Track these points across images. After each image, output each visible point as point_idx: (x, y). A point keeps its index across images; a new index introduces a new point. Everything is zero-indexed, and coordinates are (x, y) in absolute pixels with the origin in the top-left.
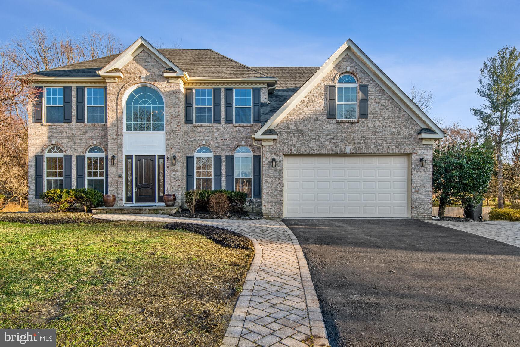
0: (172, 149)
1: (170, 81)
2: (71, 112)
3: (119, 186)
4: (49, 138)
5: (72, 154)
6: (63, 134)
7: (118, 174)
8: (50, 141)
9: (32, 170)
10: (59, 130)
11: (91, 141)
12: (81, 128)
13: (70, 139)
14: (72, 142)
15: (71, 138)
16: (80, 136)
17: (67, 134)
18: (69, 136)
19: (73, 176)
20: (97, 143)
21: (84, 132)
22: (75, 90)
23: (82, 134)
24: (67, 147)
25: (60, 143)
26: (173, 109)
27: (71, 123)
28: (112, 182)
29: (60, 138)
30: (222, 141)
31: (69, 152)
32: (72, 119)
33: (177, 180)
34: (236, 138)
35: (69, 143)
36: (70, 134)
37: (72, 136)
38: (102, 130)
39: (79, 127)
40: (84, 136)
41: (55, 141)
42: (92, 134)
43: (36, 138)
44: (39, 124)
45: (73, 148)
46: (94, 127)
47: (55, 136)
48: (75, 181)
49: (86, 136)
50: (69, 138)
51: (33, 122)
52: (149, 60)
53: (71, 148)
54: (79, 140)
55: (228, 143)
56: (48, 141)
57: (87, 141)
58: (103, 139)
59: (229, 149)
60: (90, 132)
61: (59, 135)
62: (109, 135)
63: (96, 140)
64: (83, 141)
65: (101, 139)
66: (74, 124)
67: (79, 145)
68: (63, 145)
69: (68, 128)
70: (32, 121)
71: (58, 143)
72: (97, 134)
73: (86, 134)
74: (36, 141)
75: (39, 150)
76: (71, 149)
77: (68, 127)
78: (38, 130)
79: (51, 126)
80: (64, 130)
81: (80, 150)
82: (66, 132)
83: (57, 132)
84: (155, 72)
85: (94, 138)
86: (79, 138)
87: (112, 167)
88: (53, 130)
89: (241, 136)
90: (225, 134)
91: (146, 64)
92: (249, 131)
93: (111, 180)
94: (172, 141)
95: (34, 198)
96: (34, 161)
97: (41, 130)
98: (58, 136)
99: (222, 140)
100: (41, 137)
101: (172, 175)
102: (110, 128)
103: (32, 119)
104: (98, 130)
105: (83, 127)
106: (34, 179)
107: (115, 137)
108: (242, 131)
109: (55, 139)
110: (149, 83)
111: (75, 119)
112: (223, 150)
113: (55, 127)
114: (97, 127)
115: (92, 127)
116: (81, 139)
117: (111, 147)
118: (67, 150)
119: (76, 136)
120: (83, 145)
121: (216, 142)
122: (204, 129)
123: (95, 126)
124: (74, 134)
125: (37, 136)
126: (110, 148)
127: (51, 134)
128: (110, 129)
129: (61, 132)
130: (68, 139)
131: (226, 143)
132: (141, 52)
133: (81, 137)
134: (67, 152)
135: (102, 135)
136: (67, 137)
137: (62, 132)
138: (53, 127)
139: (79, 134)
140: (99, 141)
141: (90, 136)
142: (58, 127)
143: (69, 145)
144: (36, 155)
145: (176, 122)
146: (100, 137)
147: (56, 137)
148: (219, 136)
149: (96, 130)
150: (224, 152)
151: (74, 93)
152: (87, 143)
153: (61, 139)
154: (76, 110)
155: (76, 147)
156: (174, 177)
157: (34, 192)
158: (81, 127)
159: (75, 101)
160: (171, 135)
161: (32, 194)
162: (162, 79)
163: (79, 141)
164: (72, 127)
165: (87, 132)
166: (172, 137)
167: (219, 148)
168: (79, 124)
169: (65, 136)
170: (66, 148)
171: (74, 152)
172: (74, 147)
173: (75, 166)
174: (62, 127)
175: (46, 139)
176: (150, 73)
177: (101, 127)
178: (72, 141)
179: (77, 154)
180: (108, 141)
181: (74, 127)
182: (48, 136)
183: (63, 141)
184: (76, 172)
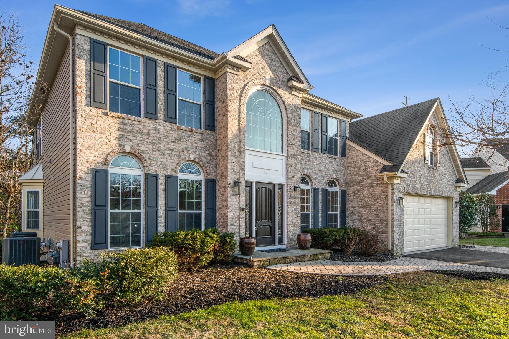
0: (293, 177)
1: (293, 93)
2: (156, 103)
3: (241, 224)
4: (119, 138)
5: (159, 172)
6: (143, 136)
7: (240, 207)
8: (120, 146)
9: (85, 196)
10: (137, 129)
11: (187, 154)
12: (172, 132)
13: (154, 147)
14: (157, 153)
15: (157, 145)
16: (170, 144)
17: (151, 138)
18: (153, 141)
19: (159, 207)
20: (195, 158)
21: (176, 139)
22: (163, 68)
23: (173, 142)
24: (149, 159)
25: (139, 151)
26: (294, 128)
27: (156, 121)
28: (232, 218)
29: (139, 142)
30: (319, 172)
31: (154, 168)
32: (159, 115)
33: (297, 216)
34: (329, 170)
35: (154, 153)
36: (155, 138)
37: (159, 143)
38: (202, 140)
39: (170, 129)
40: (176, 144)
41: (129, 147)
42: (188, 144)
43: (94, 135)
44: (100, 111)
45: (160, 163)
46: (190, 133)
47: (130, 137)
48: (163, 216)
49: (179, 146)
50: (153, 144)
51: (86, 105)
52: (274, 58)
53: (157, 161)
54: (170, 150)
55: (324, 175)
56: (117, 145)
57: (181, 154)
58: (203, 154)
59: (324, 181)
60: (185, 140)
61: (137, 137)
62: (230, 149)
63: (193, 153)
64: (175, 153)
65: (200, 153)
66: (161, 124)
67: (169, 158)
68: (144, 155)
69: (151, 128)
70: (84, 102)
71: (135, 151)
72: (194, 145)
73: (180, 142)
74: (93, 142)
75: (101, 159)
76: (156, 164)
77: (152, 125)
78: (98, 122)
79: (123, 119)
80: (144, 131)
81: (171, 167)
82: (149, 135)
83: (134, 132)
84: (279, 75)
85: (191, 150)
86: (168, 146)
87: (233, 197)
88: (126, 127)
89: (333, 168)
90: (322, 165)
91: (269, 61)
92: (338, 164)
93: (232, 215)
94: (293, 168)
95: (89, 248)
96: (89, 179)
97: (102, 123)
98: (134, 138)
99: (319, 170)
100: (104, 136)
101: (293, 209)
102: (231, 140)
103: (84, 98)
104: (196, 139)
105: (175, 130)
106: (90, 212)
107: (237, 154)
108: (333, 163)
109: (130, 143)
110: (274, 89)
111: (162, 116)
112: (320, 182)
113: (130, 121)
114: (195, 134)
115: (188, 132)
116: (172, 150)
117: (233, 167)
118: (150, 165)
119: (164, 143)
120: (175, 160)
121: (315, 173)
122: (306, 156)
123: (192, 131)
124: (162, 139)
125: (95, 132)
126: (232, 169)
127: (122, 133)
128: (231, 142)
129: (139, 133)
130: (151, 147)
131: (322, 175)
132: (266, 44)
133: (172, 145)
134: (150, 167)
135: (201, 147)
136: (150, 142)
137: (142, 133)
138: (127, 121)
139: (168, 140)
140: (197, 156)
141: (185, 146)
142: (135, 122)
143: (153, 157)
144: (93, 167)
145: (297, 145)
146: (198, 149)
147: (131, 141)
148: (317, 166)
149: (193, 139)
150: (321, 184)
151: (160, 72)
152: (180, 156)
153: (140, 145)
154: (163, 101)
155: (165, 160)
156: (295, 212)
157: (89, 238)
158: (172, 130)
159: (163, 86)
160: (293, 160)
161: (84, 242)
162: (286, 88)
163: (169, 152)
164: (159, 127)
165: (180, 140)
166: (293, 163)
167: (317, 180)
168: (169, 125)
169: (147, 140)
170: (149, 162)
171: (162, 169)
172: (162, 160)
173: (163, 192)
174: (142, 124)
175: (114, 142)
176: (275, 75)
177: (199, 135)
178: (158, 150)
179: (165, 173)
180: (229, 158)
181: (162, 127)
182: (117, 136)
183: (143, 149)
184: (164, 202)
